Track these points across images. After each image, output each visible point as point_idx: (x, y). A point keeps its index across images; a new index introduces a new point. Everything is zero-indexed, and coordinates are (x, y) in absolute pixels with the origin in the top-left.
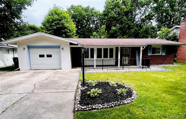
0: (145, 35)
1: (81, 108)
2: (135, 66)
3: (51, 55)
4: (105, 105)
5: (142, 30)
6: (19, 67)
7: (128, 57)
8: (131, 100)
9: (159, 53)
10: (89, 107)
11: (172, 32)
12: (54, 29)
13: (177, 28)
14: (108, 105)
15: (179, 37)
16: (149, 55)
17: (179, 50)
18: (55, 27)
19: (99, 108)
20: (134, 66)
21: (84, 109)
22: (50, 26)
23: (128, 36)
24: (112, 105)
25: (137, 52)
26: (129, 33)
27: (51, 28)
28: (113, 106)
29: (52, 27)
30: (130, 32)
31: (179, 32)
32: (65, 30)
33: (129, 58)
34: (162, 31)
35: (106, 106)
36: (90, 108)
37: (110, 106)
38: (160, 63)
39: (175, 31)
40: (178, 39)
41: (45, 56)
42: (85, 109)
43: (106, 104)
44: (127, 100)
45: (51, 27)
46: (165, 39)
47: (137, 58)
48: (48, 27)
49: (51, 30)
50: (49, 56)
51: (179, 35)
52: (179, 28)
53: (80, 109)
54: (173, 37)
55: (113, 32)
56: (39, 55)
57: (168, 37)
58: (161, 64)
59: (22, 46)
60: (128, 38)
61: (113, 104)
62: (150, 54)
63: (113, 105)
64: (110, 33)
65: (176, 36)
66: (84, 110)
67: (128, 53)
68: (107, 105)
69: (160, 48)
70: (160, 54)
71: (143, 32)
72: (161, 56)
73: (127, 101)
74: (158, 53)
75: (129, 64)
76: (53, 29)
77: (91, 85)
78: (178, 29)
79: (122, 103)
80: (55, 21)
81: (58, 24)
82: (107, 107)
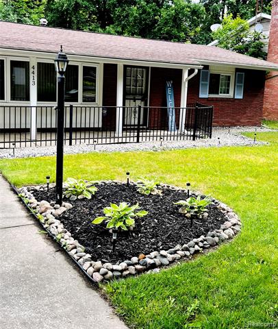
0: (175, 31)
1: (112, 270)
2: (166, 132)
4: (178, 250)
5: (164, 14)
7: (142, 100)
8: (233, 229)
9: (228, 93)
10: (133, 265)
11: (252, 31)
13: (262, 20)
14: (187, 249)
15: (267, 48)
16: (201, 96)
17: (268, 87)
19: (165, 261)
20: (162, 132)
21: (122, 271)
23: (119, 29)
24: (197, 247)
25: (169, 84)
26: (124, 17)
28: (198, 251)
30: (127, 16)
31: (267, 34)
33: (146, 104)
34: (225, 23)
35: (181, 253)
36: (139, 267)
37: (192, 250)
38: (229, 123)
39: (259, 28)
40: (266, 55)
42: (125, 273)
43: (178, 247)
44: (224, 230)
46: (235, 49)
47: (171, 103)
51: (267, 40)
52: (268, 20)
53: (110, 274)
54: (255, 47)
55: (68, 5)
57: (241, 44)
58: (232, 125)
60: (120, 34)
61: (197, 243)
62: (204, 94)
63: (199, 249)
64: (57, 9)
65: (262, 44)
66: (122, 275)
67: (142, 86)
68: (183, 250)
69: (229, 77)
70: (230, 95)
71: (167, 19)
72: (234, 100)
73: (226, 231)
74: (224, 93)
75: (145, 124)
77: (80, 197)
78: (264, 24)
79: (216, 239)
82: (185, 256)
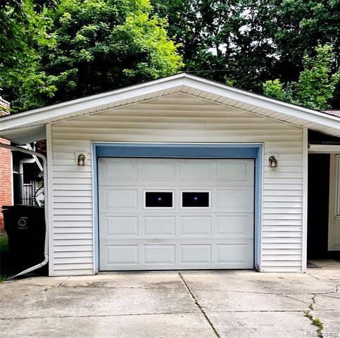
3: (206, 195)
6: (43, 259)
12: (82, 64)
18: (87, 54)
22: (59, 47)
27: (64, 58)
29: (73, 52)
32: (135, 68)
41: (177, 200)
45: (68, 55)
48: (53, 51)
49: (64, 66)
50: (196, 200)
56: (148, 194)
59: (71, 148)
76: (75, 65)
80: (89, 21)
81: (101, 36)
